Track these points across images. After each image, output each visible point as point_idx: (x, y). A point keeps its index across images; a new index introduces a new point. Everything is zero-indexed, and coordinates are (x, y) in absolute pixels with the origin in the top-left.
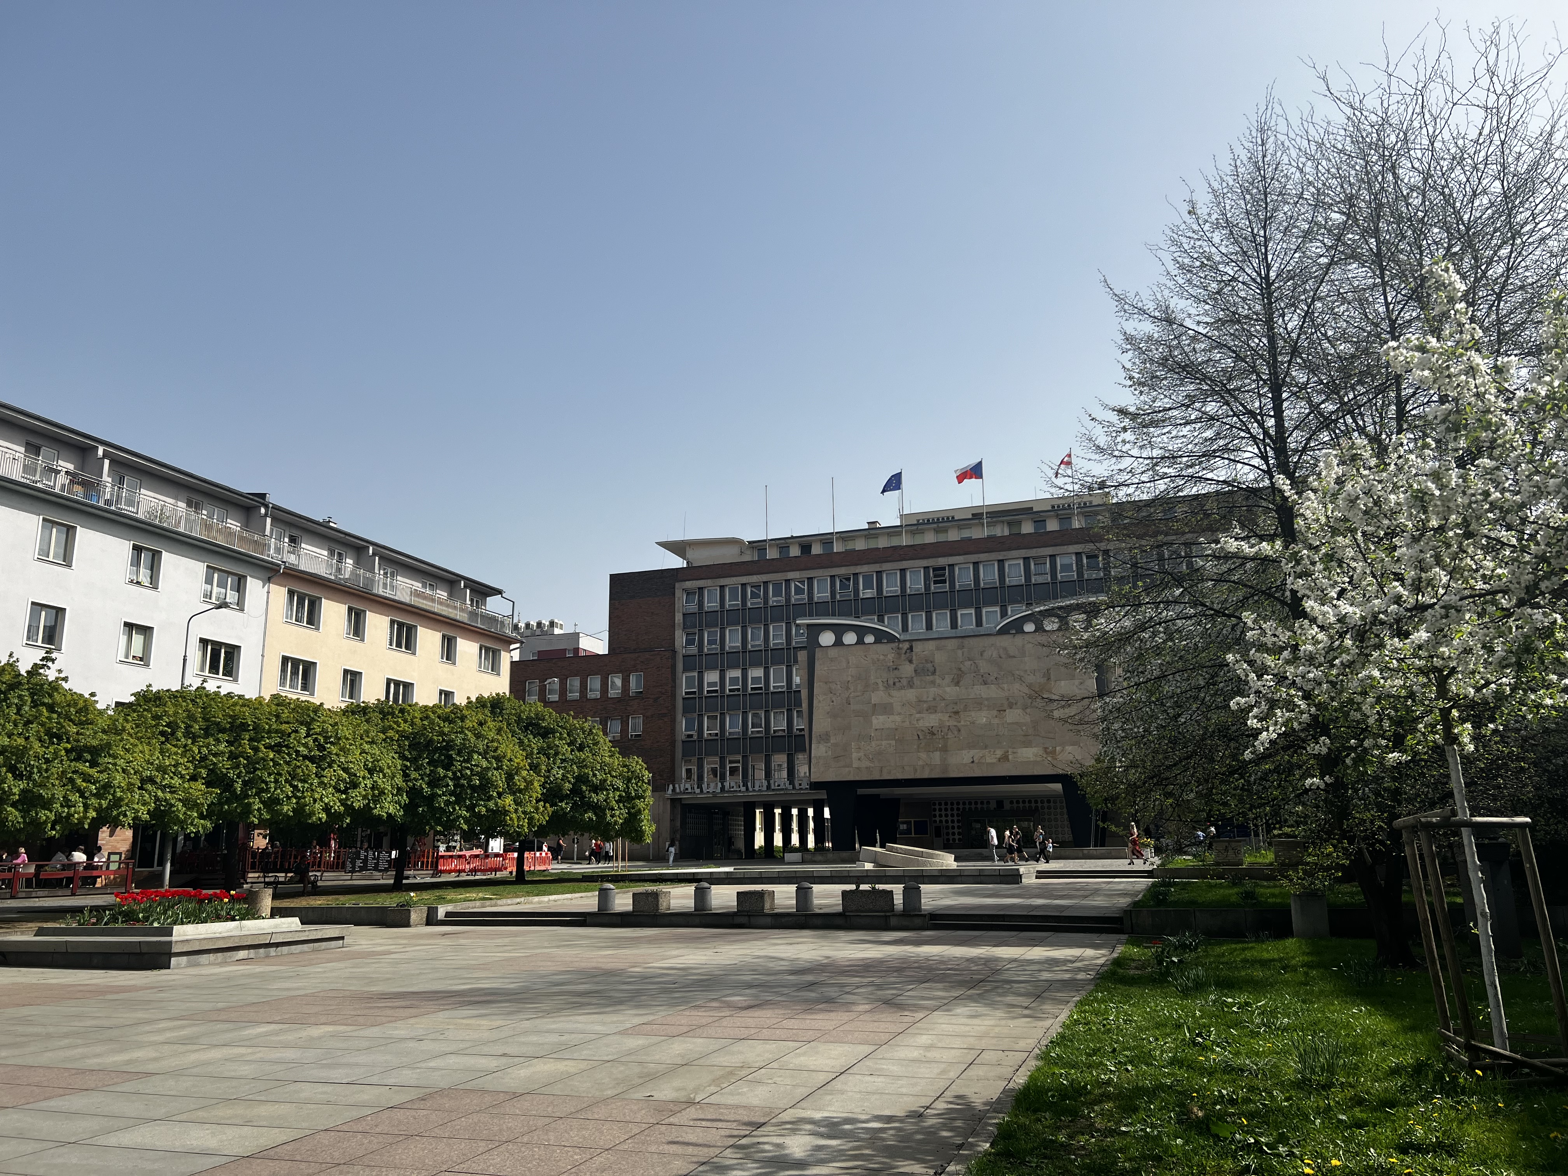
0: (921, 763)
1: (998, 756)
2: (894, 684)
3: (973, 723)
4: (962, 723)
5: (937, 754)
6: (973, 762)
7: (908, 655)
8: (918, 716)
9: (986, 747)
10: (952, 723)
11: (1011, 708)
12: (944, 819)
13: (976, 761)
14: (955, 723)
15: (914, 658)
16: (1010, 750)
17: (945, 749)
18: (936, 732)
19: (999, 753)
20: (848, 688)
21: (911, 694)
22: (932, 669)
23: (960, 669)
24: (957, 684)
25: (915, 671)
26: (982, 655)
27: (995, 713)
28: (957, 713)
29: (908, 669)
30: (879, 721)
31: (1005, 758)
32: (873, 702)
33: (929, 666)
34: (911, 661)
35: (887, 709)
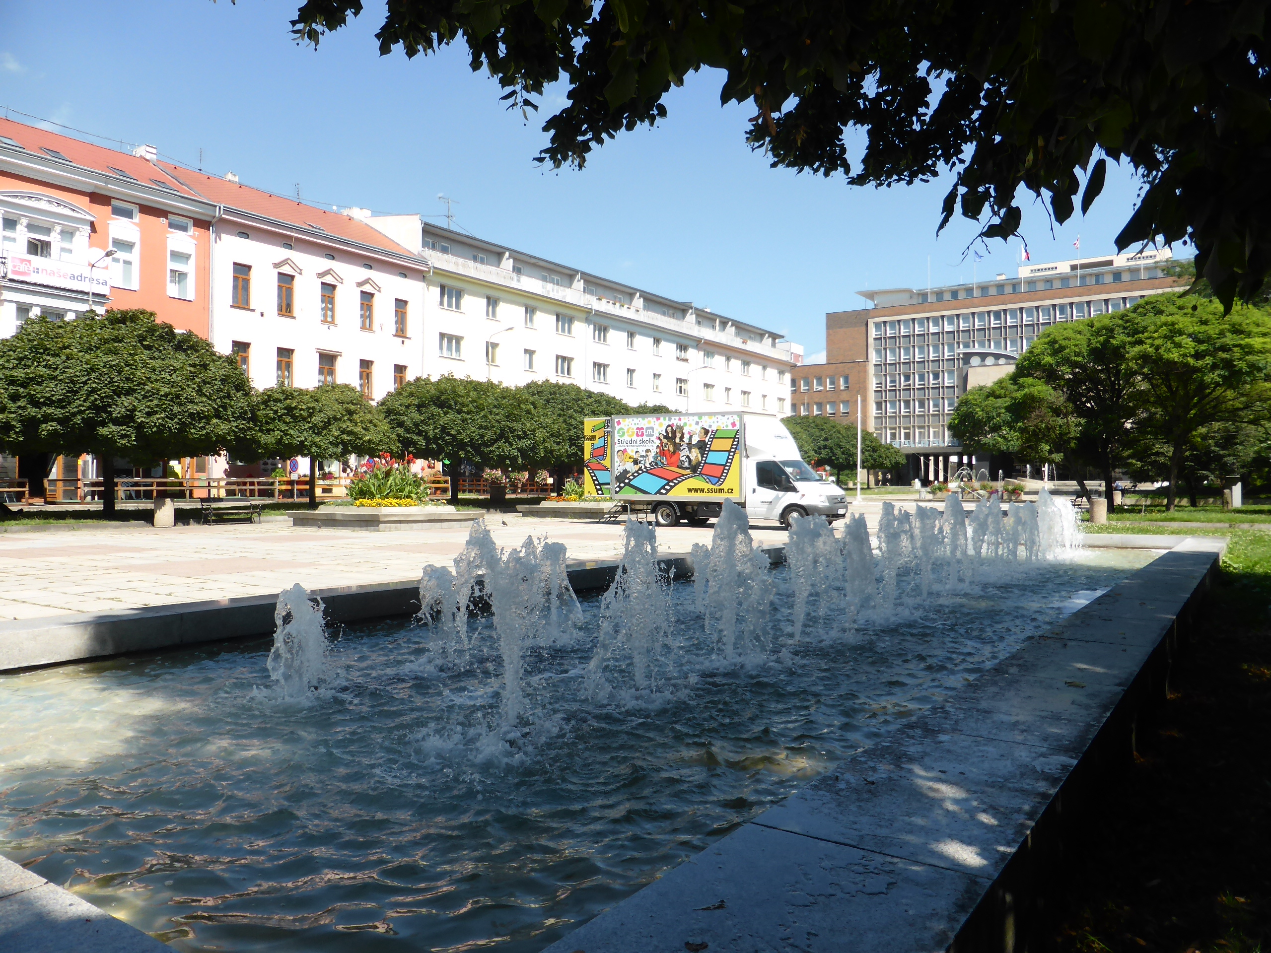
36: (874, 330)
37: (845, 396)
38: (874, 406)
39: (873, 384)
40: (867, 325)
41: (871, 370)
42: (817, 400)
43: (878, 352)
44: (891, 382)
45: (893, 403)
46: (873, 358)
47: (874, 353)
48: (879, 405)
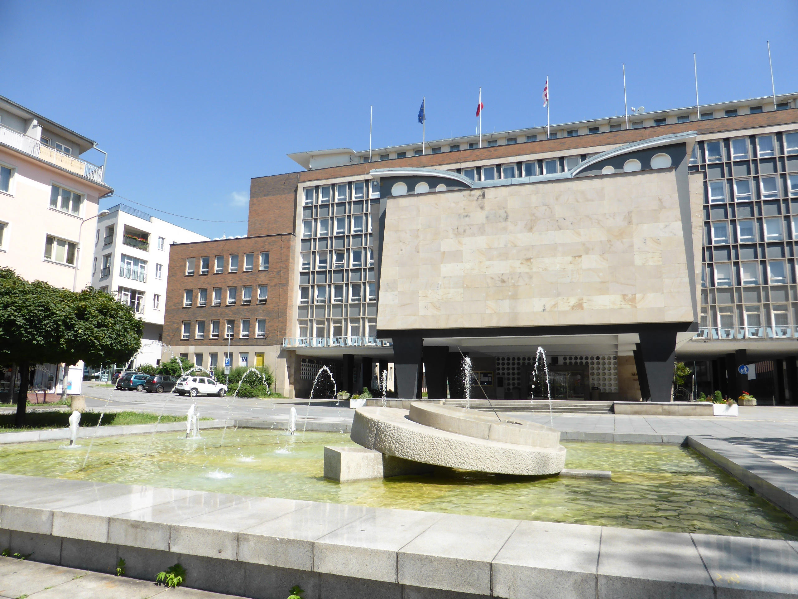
0: (489, 311)
1: (571, 304)
2: (465, 231)
3: (546, 270)
4: (535, 270)
5: (507, 303)
6: (544, 310)
7: (480, 201)
8: (488, 263)
9: (559, 295)
10: (524, 269)
11: (587, 253)
12: (506, 372)
13: (548, 309)
14: (528, 270)
15: (486, 205)
16: (585, 298)
17: (514, 297)
18: (506, 279)
19: (573, 301)
20: (418, 237)
21: (481, 241)
22: (504, 215)
23: (533, 215)
24: (531, 229)
25: (487, 217)
26: (557, 199)
27: (570, 258)
28: (528, 260)
29: (479, 217)
30: (447, 269)
31: (579, 306)
32: (442, 250)
33: (502, 212)
34: (482, 208)
35: (456, 256)
36: (304, 197)
37: (263, 279)
38: (300, 293)
39: (299, 265)
40: (296, 191)
41: (298, 246)
42: (230, 284)
43: (307, 224)
44: (321, 262)
45: (321, 289)
46: (301, 231)
47: (303, 226)
48: (305, 291)
